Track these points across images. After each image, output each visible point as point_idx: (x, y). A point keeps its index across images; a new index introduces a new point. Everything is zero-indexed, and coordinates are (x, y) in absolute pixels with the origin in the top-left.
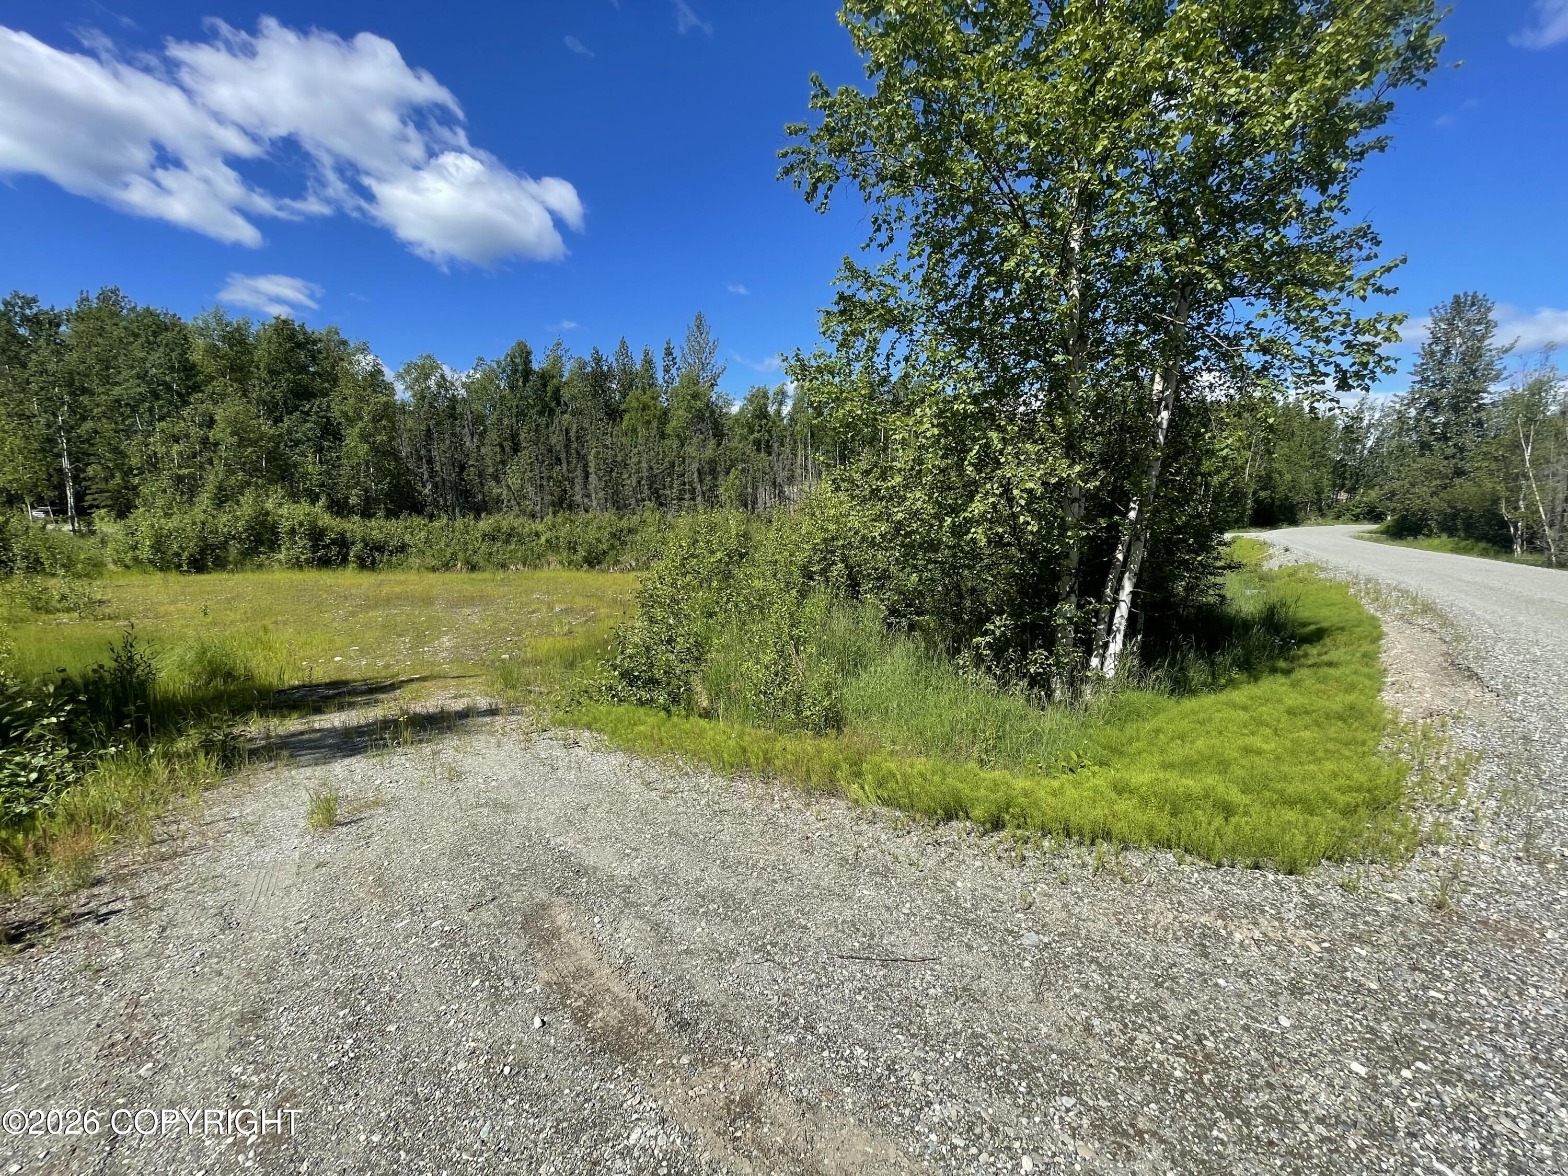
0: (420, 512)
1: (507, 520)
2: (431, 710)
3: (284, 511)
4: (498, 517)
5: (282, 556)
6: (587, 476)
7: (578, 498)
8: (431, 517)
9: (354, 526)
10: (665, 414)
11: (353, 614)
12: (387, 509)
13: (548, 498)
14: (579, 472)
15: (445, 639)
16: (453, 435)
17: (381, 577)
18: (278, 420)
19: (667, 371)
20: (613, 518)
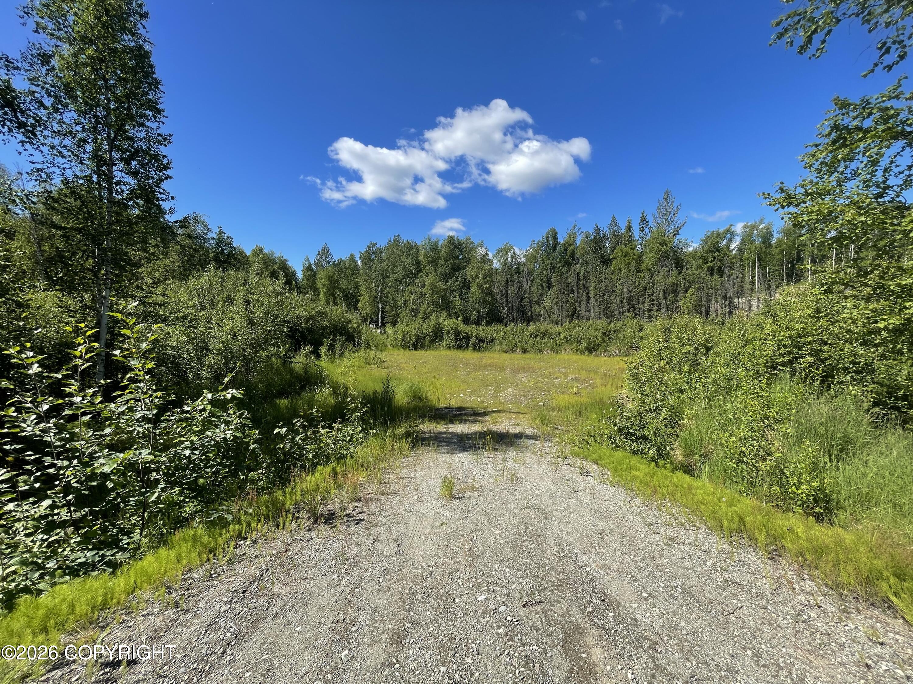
0: (501, 322)
1: (543, 326)
2: (502, 431)
3: (446, 323)
4: (538, 324)
5: (444, 344)
6: (589, 298)
7: (583, 312)
8: (506, 325)
9: (472, 330)
10: (640, 257)
11: (469, 373)
12: (487, 321)
13: (565, 313)
14: (584, 297)
15: (510, 390)
16: (518, 282)
17: (482, 355)
18: (446, 282)
19: (642, 230)
20: (604, 323)
